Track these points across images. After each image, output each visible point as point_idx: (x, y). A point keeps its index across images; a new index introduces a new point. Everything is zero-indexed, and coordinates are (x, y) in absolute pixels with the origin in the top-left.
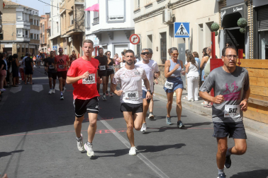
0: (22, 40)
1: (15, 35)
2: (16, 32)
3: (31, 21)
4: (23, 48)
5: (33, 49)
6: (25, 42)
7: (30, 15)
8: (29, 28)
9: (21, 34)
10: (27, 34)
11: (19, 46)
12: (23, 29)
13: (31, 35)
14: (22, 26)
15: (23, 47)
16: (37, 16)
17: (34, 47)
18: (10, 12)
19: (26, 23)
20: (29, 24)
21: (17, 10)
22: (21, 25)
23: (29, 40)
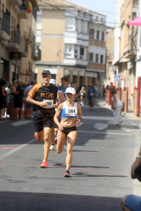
0: (73, 62)
1: (62, 55)
2: (63, 50)
3: (91, 32)
4: (75, 77)
5: (93, 79)
6: (77, 66)
7: (90, 23)
8: (86, 44)
9: (72, 53)
10: (82, 53)
11: (67, 72)
12: (75, 45)
13: (91, 55)
14: (74, 41)
15: (75, 73)
16: (103, 25)
17: (95, 76)
18: (56, 18)
19: (81, 36)
20: (87, 37)
21: (67, 14)
22: (72, 39)
23: (85, 63)
